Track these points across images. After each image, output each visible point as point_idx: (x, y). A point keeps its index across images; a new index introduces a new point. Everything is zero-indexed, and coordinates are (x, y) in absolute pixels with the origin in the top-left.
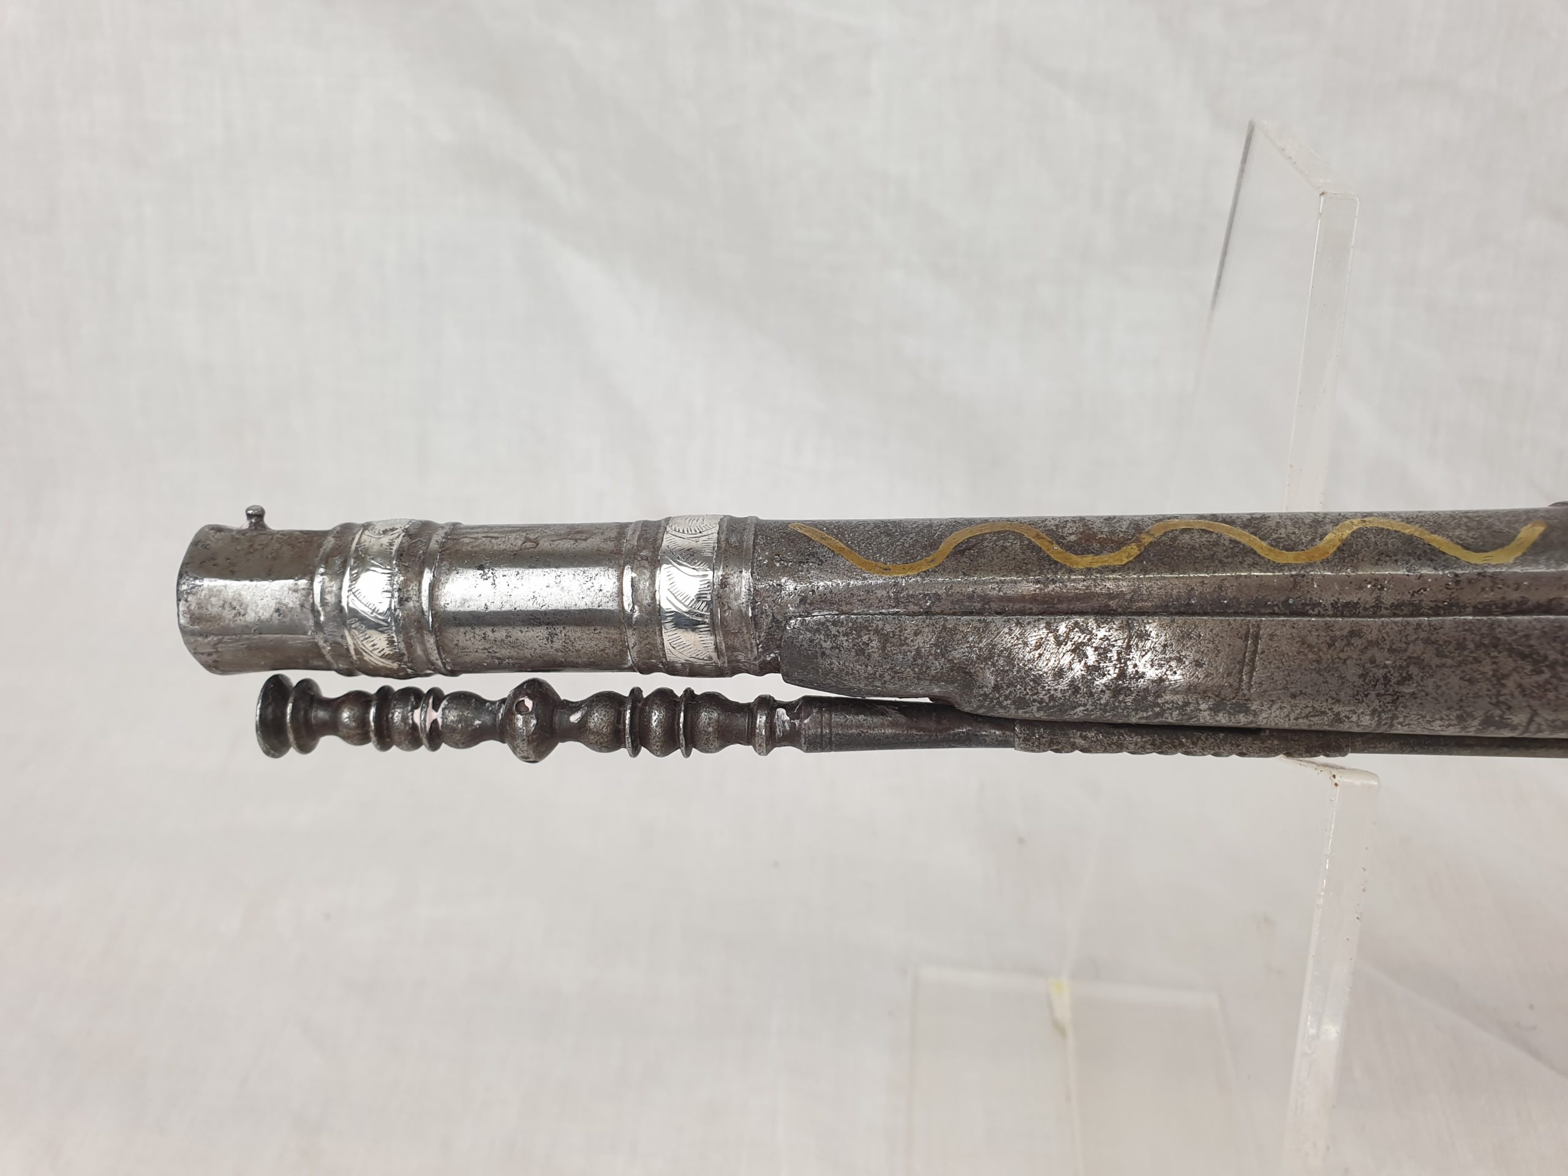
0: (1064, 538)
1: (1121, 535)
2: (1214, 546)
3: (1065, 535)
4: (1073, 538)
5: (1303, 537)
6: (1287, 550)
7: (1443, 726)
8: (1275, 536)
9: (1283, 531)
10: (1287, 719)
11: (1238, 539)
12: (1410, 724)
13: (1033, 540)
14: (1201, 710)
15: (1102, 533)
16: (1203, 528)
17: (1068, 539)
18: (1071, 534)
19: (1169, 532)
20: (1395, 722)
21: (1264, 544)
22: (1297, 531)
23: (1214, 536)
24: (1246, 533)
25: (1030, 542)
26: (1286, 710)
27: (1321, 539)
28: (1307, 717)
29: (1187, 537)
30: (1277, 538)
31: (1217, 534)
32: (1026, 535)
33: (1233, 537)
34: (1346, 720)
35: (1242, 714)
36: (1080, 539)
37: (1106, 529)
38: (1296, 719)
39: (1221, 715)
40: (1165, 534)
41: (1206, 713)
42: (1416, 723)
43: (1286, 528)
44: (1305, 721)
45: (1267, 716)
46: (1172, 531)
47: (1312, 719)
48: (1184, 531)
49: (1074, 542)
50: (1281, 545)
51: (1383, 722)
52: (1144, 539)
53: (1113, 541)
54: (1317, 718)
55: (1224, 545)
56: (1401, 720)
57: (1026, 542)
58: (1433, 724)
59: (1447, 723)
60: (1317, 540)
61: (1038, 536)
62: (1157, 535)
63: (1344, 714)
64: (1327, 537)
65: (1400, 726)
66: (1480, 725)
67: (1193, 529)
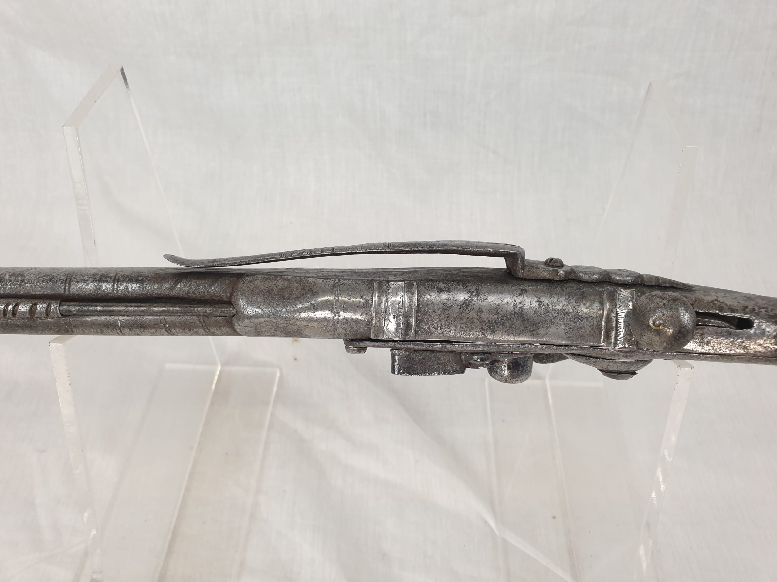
7: (88, 278)
10: (36, 278)
12: (77, 278)
14: (6, 276)
20: (72, 277)
26: (36, 275)
28: (42, 277)
34: (56, 277)
35: (20, 277)
38: (38, 278)
39: (13, 277)
41: (7, 277)
42: (79, 277)
44: (42, 278)
45: (28, 277)
47: (44, 278)
51: (68, 278)
54: (46, 277)
56: (74, 276)
58: (85, 277)
59: (89, 277)
63: (55, 276)
65: (74, 279)
66: (100, 277)
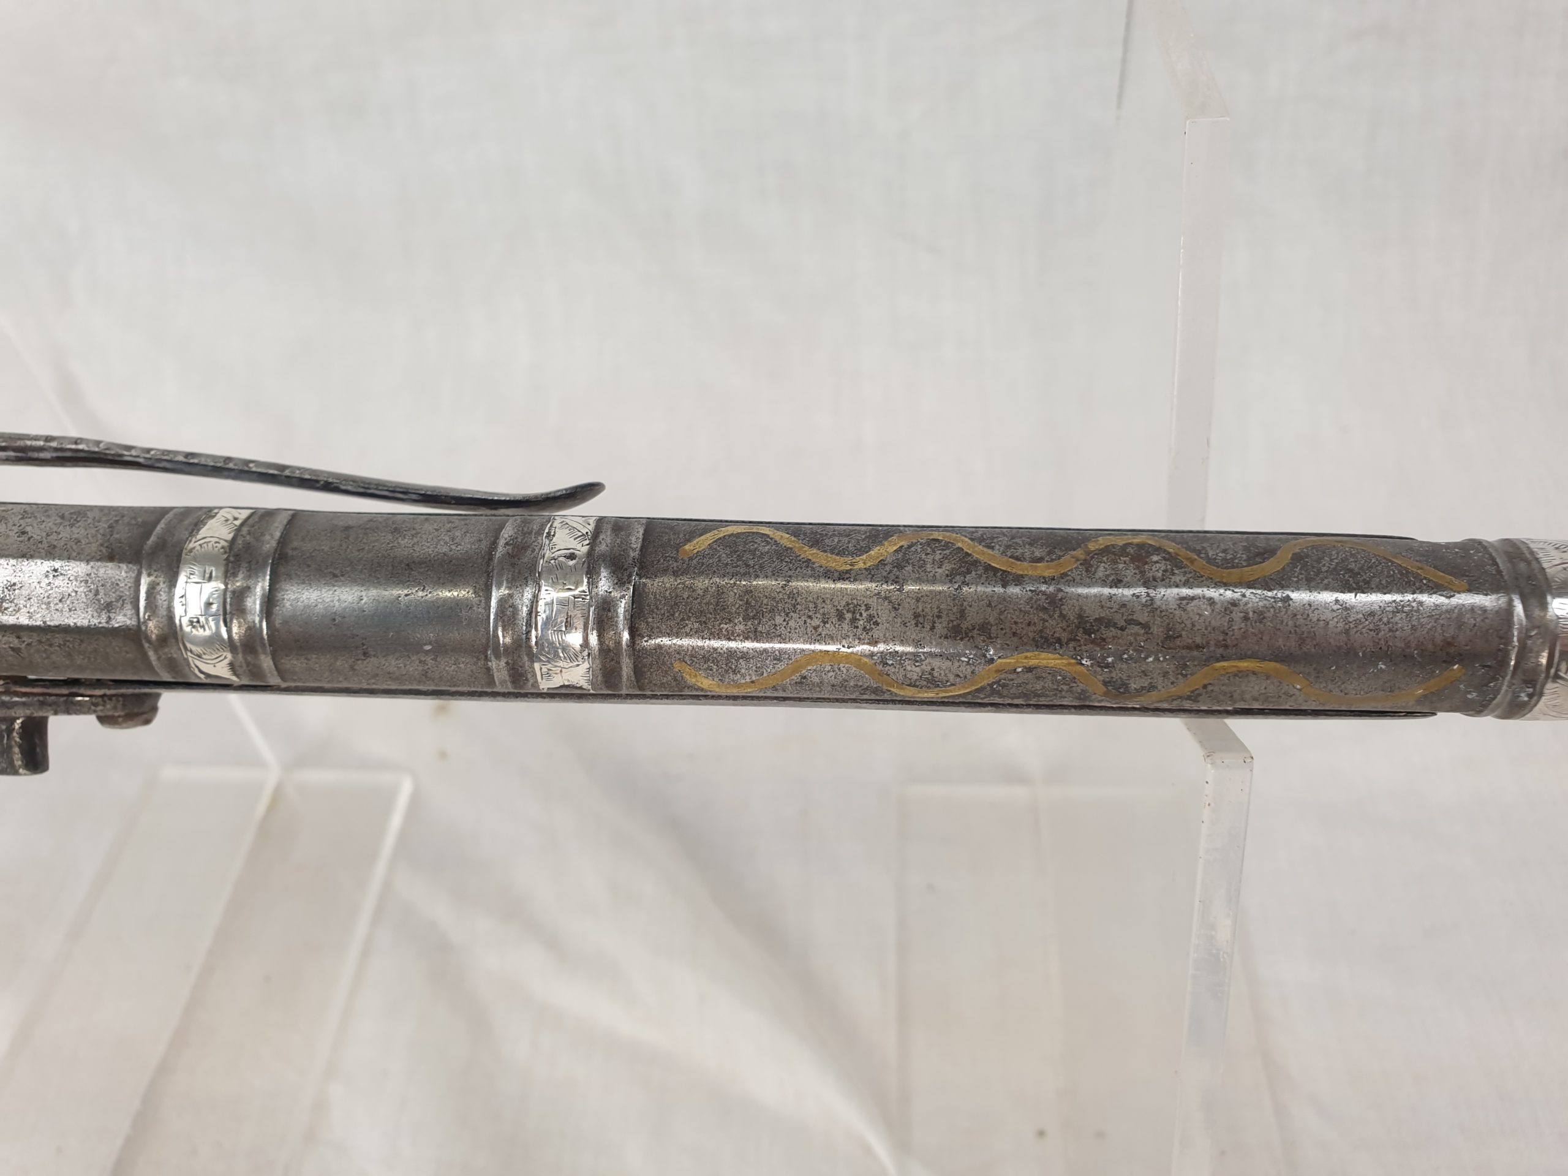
0: (1164, 559)
1: (1105, 559)
2: (1010, 546)
3: (1164, 562)
4: (1155, 558)
5: (919, 550)
6: (937, 540)
8: (947, 552)
9: (938, 557)
11: (985, 550)
13: (1196, 557)
15: (1125, 563)
16: (1019, 563)
17: (1159, 557)
18: (1157, 562)
19: (1055, 560)
21: (960, 545)
22: (923, 556)
23: (1009, 554)
24: (976, 556)
25: (1198, 556)
27: (901, 547)
29: (1037, 554)
30: (945, 550)
31: (1006, 555)
32: (1204, 563)
33: (990, 551)
36: (1148, 557)
37: (1121, 566)
40: (1059, 557)
43: (934, 560)
46: (1052, 560)
48: (1040, 560)
49: (1153, 554)
50: (943, 543)
52: (1081, 554)
53: (1114, 554)
55: (1000, 546)
57: (1203, 555)
60: (906, 546)
61: (1192, 561)
62: (1067, 557)
64: (895, 548)
67: (1030, 562)
